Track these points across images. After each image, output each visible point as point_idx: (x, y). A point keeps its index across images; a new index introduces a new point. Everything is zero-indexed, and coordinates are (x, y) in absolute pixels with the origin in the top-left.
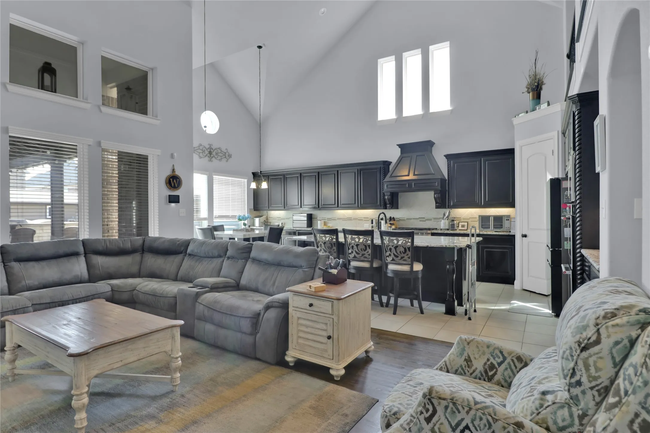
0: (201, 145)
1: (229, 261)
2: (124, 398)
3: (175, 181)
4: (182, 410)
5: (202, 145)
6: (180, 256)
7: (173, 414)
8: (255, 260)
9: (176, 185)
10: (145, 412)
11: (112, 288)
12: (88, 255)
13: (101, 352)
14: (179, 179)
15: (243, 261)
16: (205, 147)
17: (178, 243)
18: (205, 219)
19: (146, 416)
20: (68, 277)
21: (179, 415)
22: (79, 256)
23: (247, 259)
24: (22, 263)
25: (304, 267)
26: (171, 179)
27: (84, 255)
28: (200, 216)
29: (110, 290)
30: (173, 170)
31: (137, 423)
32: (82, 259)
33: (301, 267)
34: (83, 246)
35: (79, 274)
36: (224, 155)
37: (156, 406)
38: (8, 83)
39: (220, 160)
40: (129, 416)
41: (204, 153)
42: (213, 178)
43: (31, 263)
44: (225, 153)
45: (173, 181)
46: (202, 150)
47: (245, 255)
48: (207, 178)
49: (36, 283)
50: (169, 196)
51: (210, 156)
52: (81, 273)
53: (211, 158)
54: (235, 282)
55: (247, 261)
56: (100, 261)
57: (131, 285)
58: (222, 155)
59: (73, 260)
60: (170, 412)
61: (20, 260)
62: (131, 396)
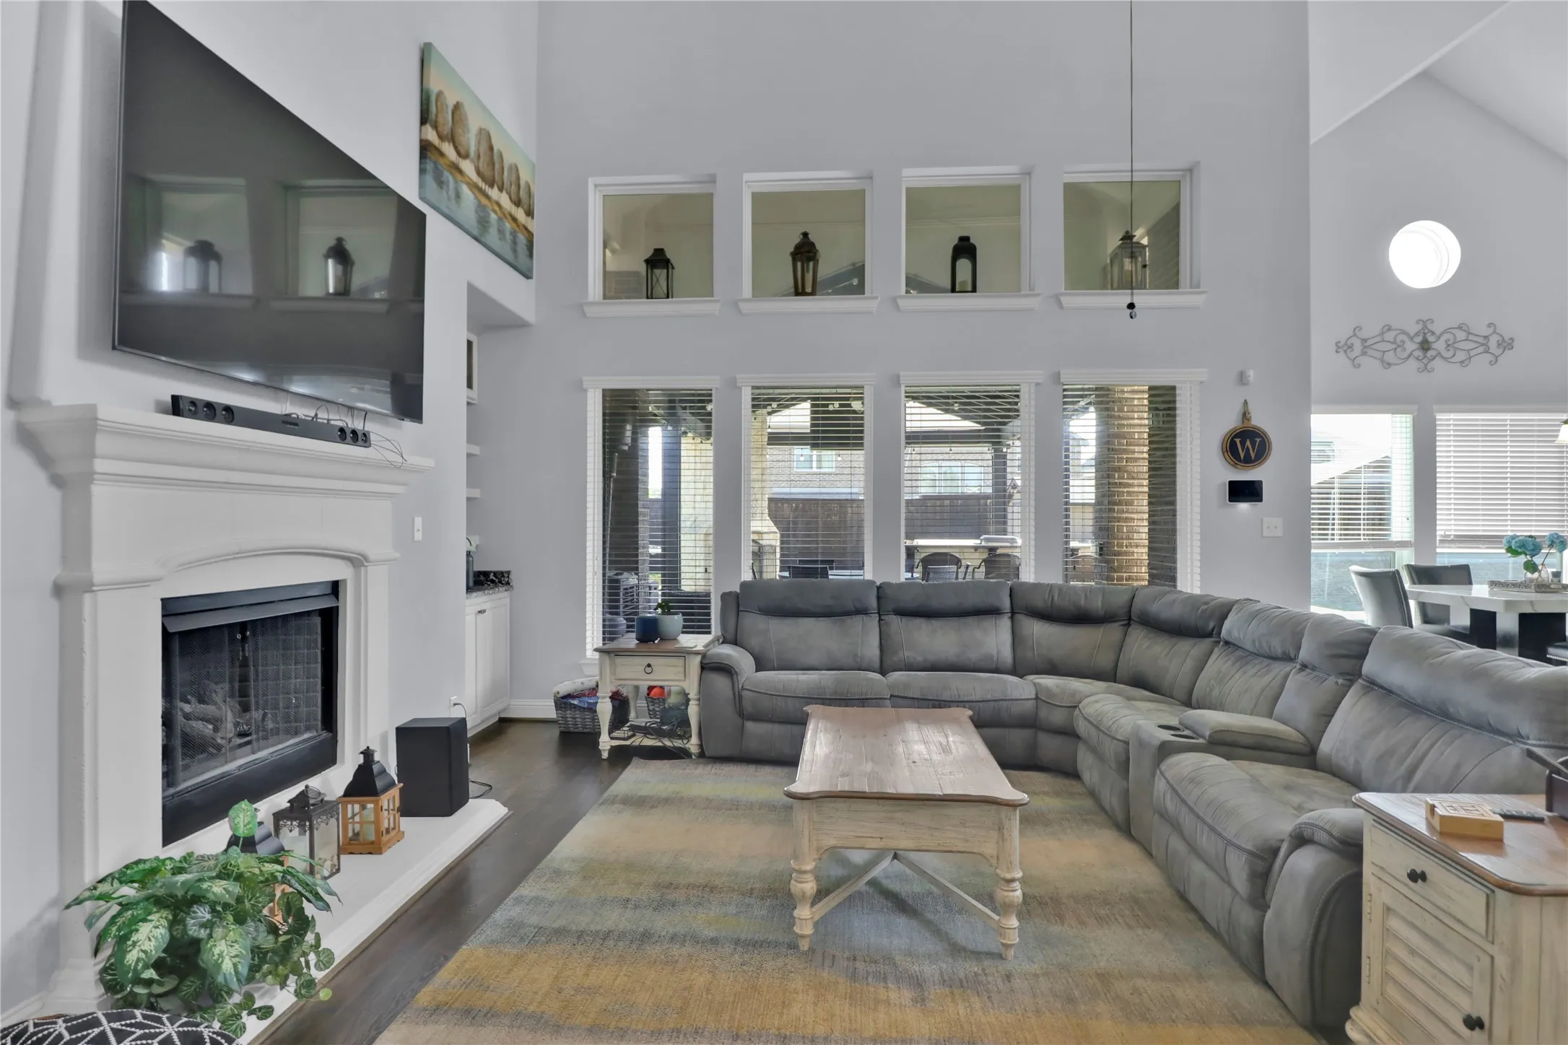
0: (1390, 329)
1: (1301, 677)
2: (914, 923)
3: (1248, 443)
4: (977, 1005)
5: (1393, 327)
6: (1206, 643)
7: (953, 1000)
8: (1372, 685)
9: (1253, 455)
10: (917, 969)
11: (1037, 694)
12: (1018, 617)
13: (841, 805)
14: (1259, 436)
15: (1340, 681)
16: (1404, 332)
17: (1205, 607)
18: (1402, 544)
19: (910, 977)
20: (973, 656)
21: (962, 1012)
22: (1001, 616)
23: (1352, 676)
24: (904, 619)
25: (1528, 739)
26: (1238, 441)
27: (1010, 615)
28: (1389, 535)
29: (1034, 696)
30: (1245, 416)
31: (885, 979)
32: (1005, 623)
33: (1518, 737)
34: (1010, 596)
35: (995, 653)
36: (1483, 345)
37: (944, 966)
38: (902, 297)
39: (1462, 362)
40: (889, 959)
41: (1399, 349)
42: (1435, 420)
43: (918, 621)
44: (1486, 337)
45: (1243, 443)
46: (1394, 343)
47: (1347, 664)
48: (1410, 424)
49: (920, 659)
50: (1231, 483)
51: (1425, 357)
52: (998, 652)
53: (1425, 361)
54: (1301, 739)
55: (1352, 682)
56: (1038, 630)
57: (1073, 694)
58: (1473, 345)
59: (988, 622)
60: (952, 993)
61: (903, 613)
62: (928, 924)
